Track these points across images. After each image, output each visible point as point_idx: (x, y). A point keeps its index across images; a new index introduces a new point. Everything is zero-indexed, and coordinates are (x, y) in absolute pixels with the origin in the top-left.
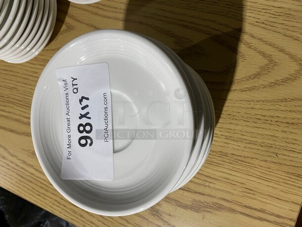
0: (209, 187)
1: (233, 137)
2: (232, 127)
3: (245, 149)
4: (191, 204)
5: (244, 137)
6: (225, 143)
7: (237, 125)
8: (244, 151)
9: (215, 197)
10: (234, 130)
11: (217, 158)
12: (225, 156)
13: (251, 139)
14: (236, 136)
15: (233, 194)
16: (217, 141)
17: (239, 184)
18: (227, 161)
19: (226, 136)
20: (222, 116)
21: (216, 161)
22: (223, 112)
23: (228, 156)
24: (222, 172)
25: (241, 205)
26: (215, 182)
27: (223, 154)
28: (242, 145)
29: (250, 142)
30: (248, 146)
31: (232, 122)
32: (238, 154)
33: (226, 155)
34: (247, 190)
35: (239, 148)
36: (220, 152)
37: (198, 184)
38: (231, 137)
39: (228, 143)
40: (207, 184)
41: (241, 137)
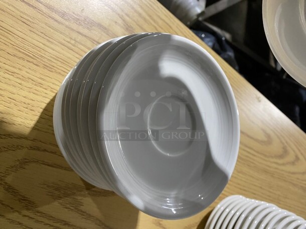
0: (71, 39)
1: (33, 84)
2: (32, 96)
3: (21, 67)
4: (93, 27)
5: (19, 81)
6: (44, 80)
7: (25, 97)
8: (23, 66)
9: (67, 27)
10: (30, 92)
11: (55, 66)
12: (47, 66)
13: (11, 77)
14: (30, 85)
15: (46, 24)
16: (53, 83)
17: (37, 32)
18: (45, 60)
19: (41, 87)
20: (41, 110)
21: (59, 63)
22: (39, 114)
23: (44, 65)
24: (54, 50)
25: (39, 10)
26: (64, 42)
27: (48, 69)
28: (23, 73)
29: (13, 74)
30: (16, 71)
31: (30, 102)
32: (31, 64)
33: (45, 67)
34: (28, 23)
35: (29, 71)
36: (52, 72)
37: (82, 45)
38: (35, 85)
39: (41, 78)
40: (73, 42)
41: (23, 82)
